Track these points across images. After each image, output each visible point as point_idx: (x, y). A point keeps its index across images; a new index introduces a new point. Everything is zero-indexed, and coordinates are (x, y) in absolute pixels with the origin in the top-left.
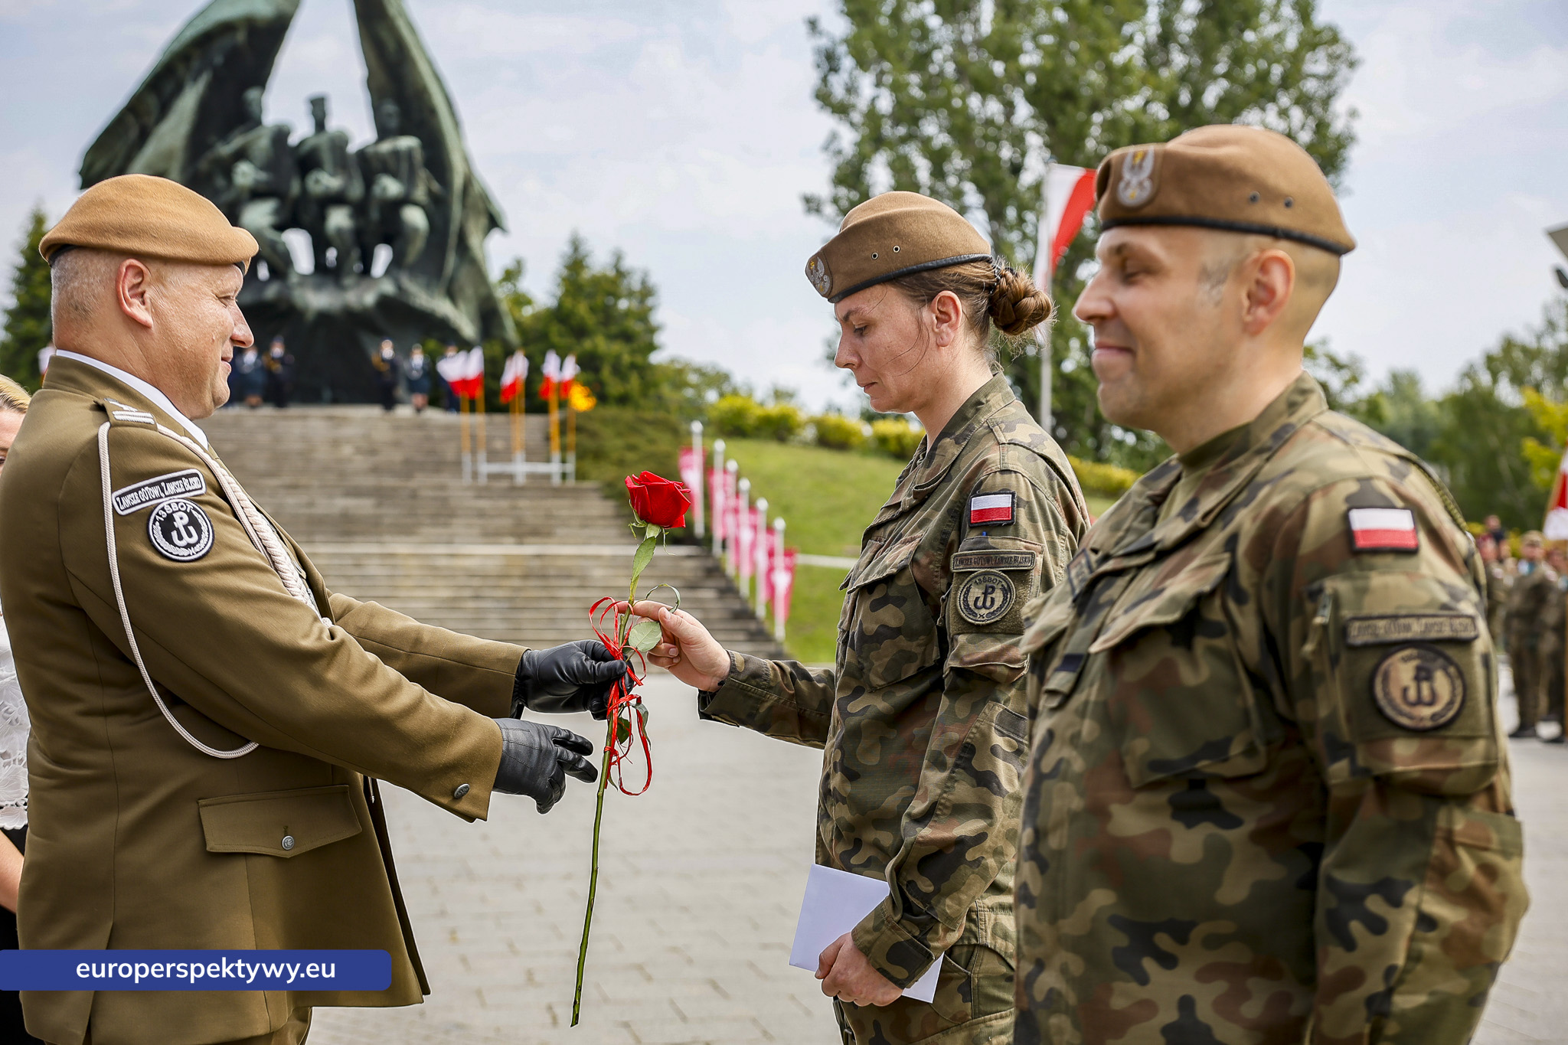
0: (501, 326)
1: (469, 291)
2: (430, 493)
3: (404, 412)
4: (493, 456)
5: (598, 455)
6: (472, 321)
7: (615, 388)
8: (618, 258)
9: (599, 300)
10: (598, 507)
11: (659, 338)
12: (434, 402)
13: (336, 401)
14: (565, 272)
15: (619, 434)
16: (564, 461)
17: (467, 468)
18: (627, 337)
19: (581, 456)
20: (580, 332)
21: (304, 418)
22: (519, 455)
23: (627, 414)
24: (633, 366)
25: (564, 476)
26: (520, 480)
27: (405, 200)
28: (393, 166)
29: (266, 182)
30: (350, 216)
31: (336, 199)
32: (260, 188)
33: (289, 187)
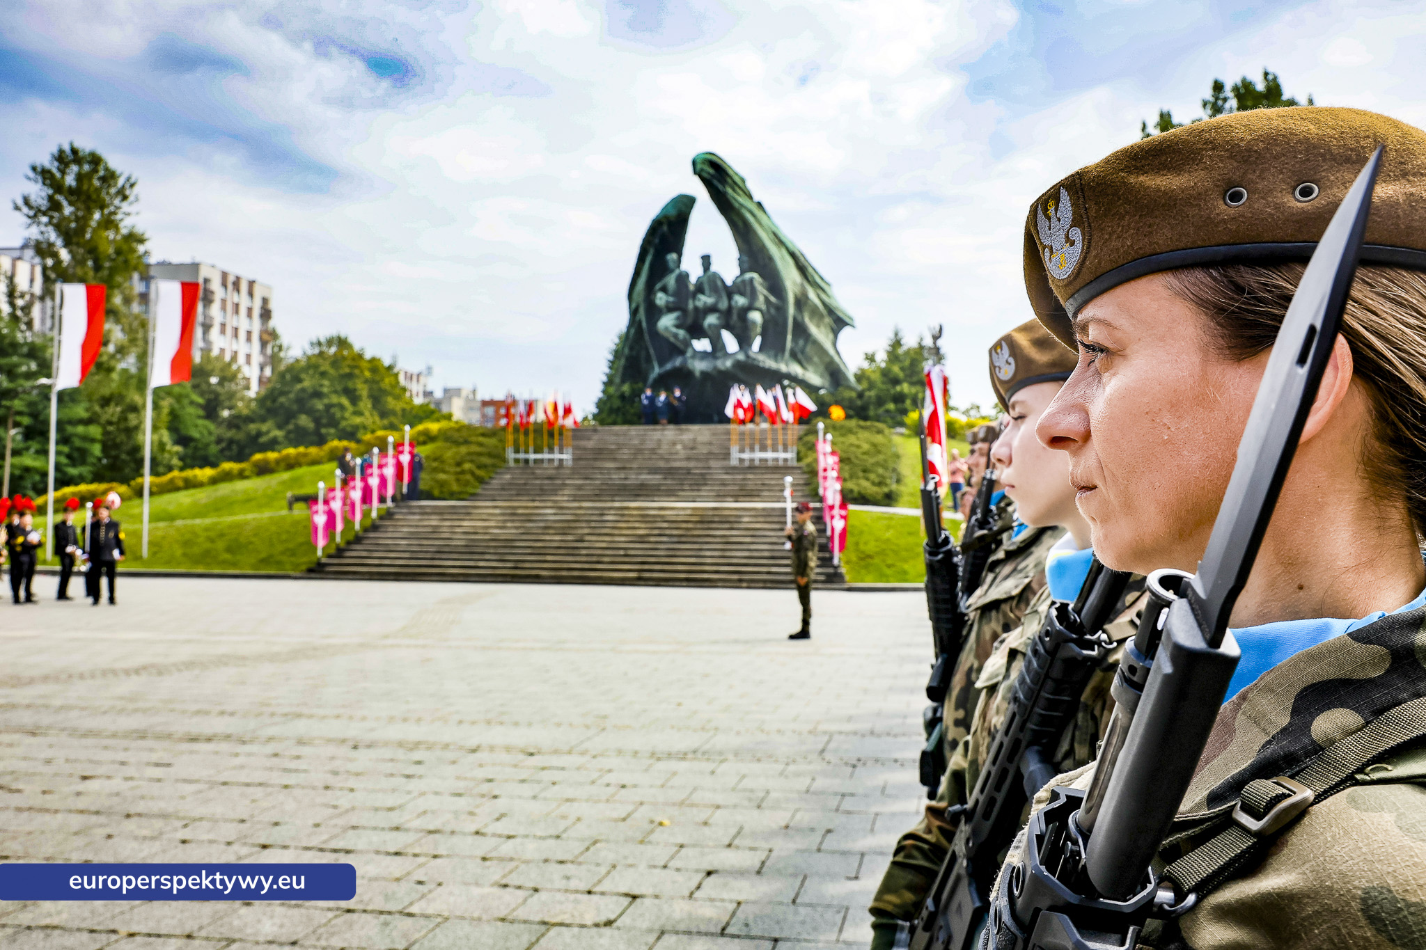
0: (846, 377)
14: (889, 348)
27: (750, 308)
28: (742, 288)
29: (673, 302)
30: (719, 318)
31: (712, 309)
32: (671, 305)
33: (687, 304)
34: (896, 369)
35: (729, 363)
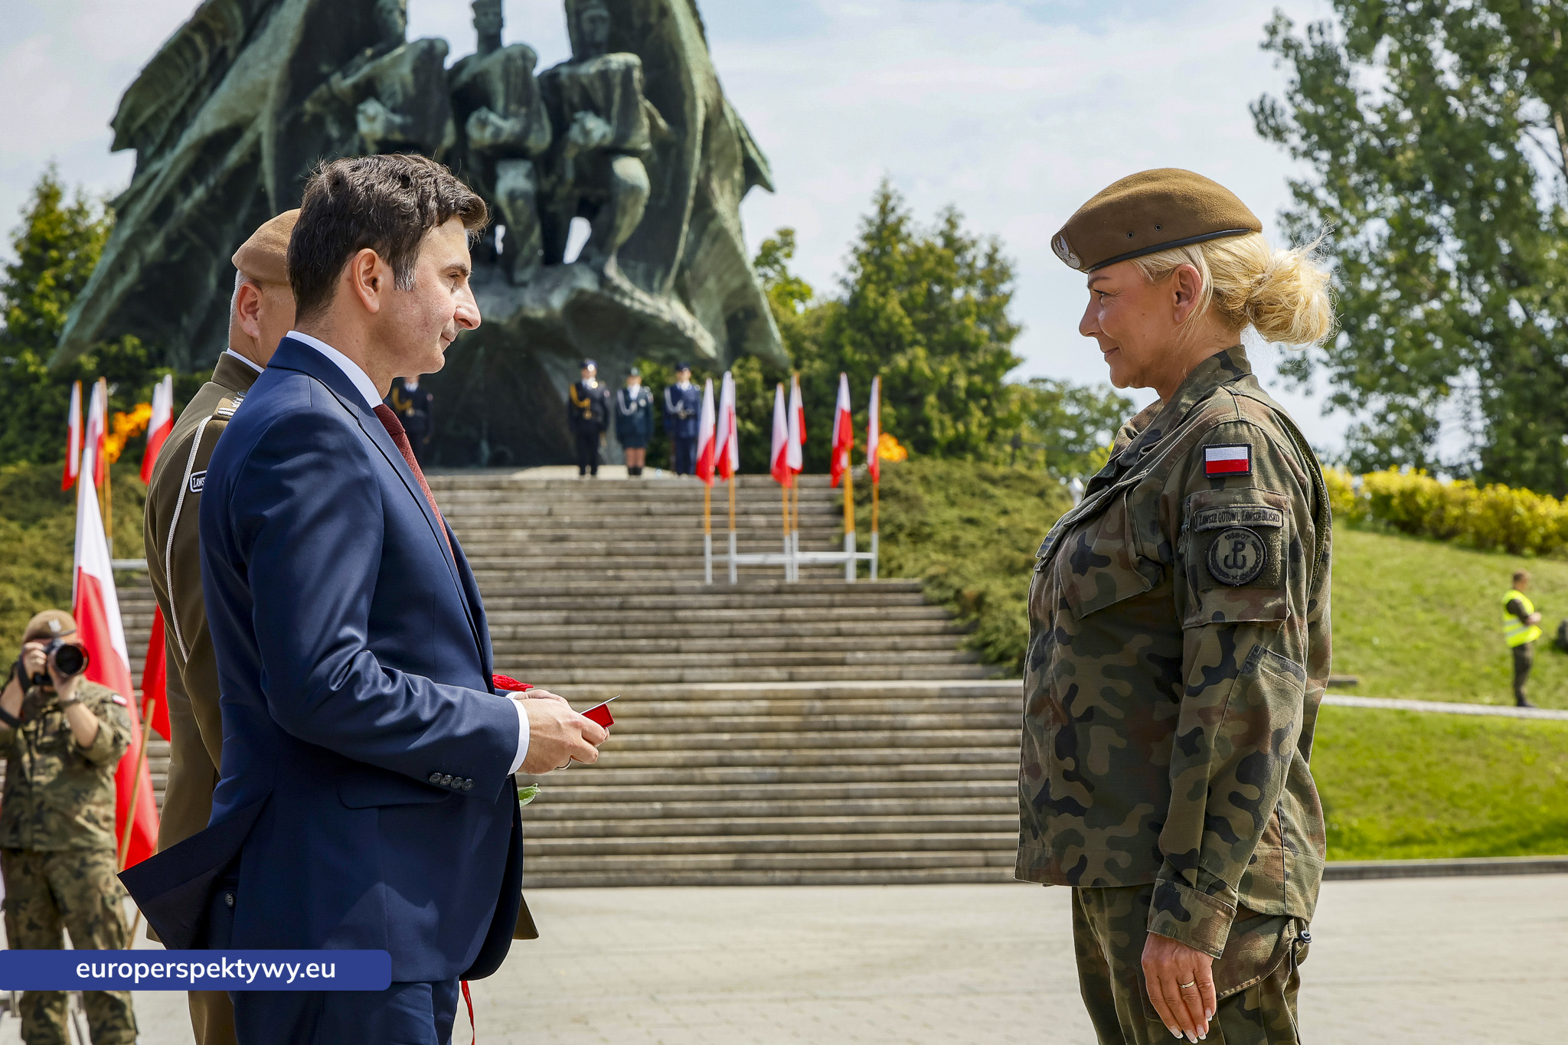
0: (765, 334)
1: (711, 284)
2: (647, 601)
3: (612, 473)
4: (749, 539)
5: (919, 536)
6: (713, 332)
7: (944, 428)
8: (952, 223)
9: (921, 289)
10: (917, 618)
11: (1016, 347)
12: (654, 460)
13: (498, 462)
14: (864, 246)
15: (952, 503)
16: (860, 548)
17: (709, 559)
18: (964, 347)
19: (889, 539)
20: (890, 343)
21: (450, 487)
22: (791, 539)
23: (965, 469)
24: (973, 393)
25: (864, 567)
26: (793, 577)
27: (618, 149)
28: (599, 97)
29: (403, 128)
30: (528, 176)
31: (512, 151)
32: (397, 136)
33: (440, 136)
34: (893, 305)
35: (558, 301)
